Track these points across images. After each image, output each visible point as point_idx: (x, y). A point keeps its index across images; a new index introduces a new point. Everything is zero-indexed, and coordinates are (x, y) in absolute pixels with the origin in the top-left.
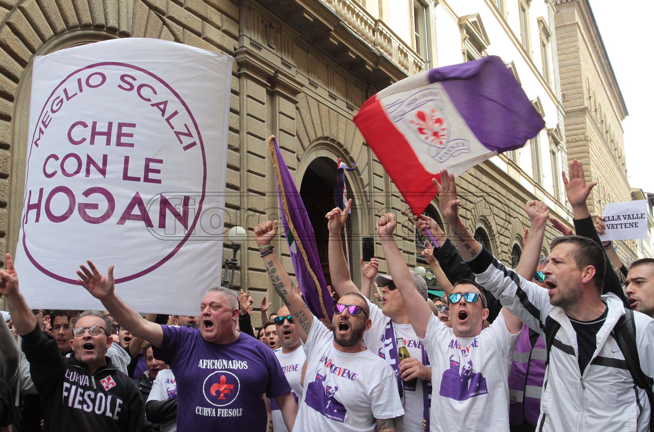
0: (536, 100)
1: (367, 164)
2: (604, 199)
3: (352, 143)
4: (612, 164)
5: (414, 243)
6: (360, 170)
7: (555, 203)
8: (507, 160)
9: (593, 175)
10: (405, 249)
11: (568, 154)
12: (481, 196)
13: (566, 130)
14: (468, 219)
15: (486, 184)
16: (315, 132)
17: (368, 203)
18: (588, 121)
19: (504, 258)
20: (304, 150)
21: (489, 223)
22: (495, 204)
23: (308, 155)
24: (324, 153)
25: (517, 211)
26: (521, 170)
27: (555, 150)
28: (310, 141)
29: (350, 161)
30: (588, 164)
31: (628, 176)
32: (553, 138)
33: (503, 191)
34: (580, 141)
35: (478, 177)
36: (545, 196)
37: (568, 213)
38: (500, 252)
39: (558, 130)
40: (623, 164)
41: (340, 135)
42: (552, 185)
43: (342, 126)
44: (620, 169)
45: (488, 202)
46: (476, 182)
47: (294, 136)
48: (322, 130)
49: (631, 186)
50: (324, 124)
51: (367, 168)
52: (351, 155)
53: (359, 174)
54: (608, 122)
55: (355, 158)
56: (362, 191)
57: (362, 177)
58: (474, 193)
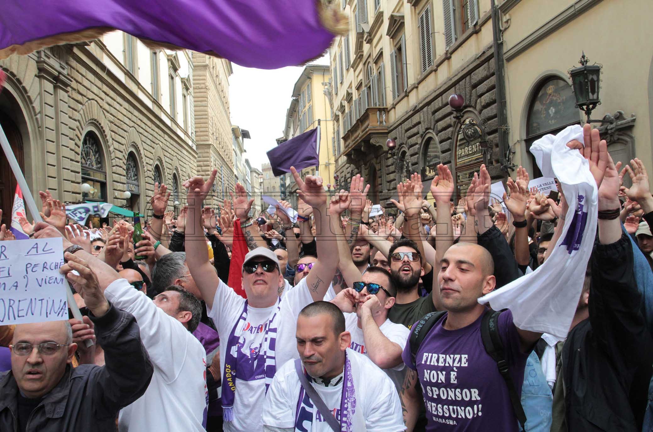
0: (175, 55)
1: (39, 94)
2: (216, 132)
3: (25, 73)
4: (221, 107)
5: (80, 164)
6: (33, 99)
7: (185, 134)
8: (153, 99)
9: (209, 115)
10: (73, 169)
11: (194, 97)
12: (133, 127)
13: (194, 80)
14: (123, 145)
15: (137, 117)
17: (40, 129)
18: (208, 75)
19: (149, 175)
21: (138, 148)
22: (143, 133)
25: (159, 139)
26: (162, 107)
27: (186, 94)
29: (23, 91)
30: (206, 106)
31: (230, 117)
32: (185, 85)
33: (149, 123)
34: (202, 88)
35: (131, 111)
36: (178, 128)
37: (192, 142)
38: (146, 170)
39: (188, 79)
40: (228, 108)
41: (13, 65)
42: (183, 120)
44: (226, 111)
45: (138, 132)
49: (232, 124)
51: (39, 97)
52: (24, 85)
53: (31, 103)
54: (220, 77)
55: (28, 88)
56: (34, 118)
57: (34, 105)
58: (128, 124)
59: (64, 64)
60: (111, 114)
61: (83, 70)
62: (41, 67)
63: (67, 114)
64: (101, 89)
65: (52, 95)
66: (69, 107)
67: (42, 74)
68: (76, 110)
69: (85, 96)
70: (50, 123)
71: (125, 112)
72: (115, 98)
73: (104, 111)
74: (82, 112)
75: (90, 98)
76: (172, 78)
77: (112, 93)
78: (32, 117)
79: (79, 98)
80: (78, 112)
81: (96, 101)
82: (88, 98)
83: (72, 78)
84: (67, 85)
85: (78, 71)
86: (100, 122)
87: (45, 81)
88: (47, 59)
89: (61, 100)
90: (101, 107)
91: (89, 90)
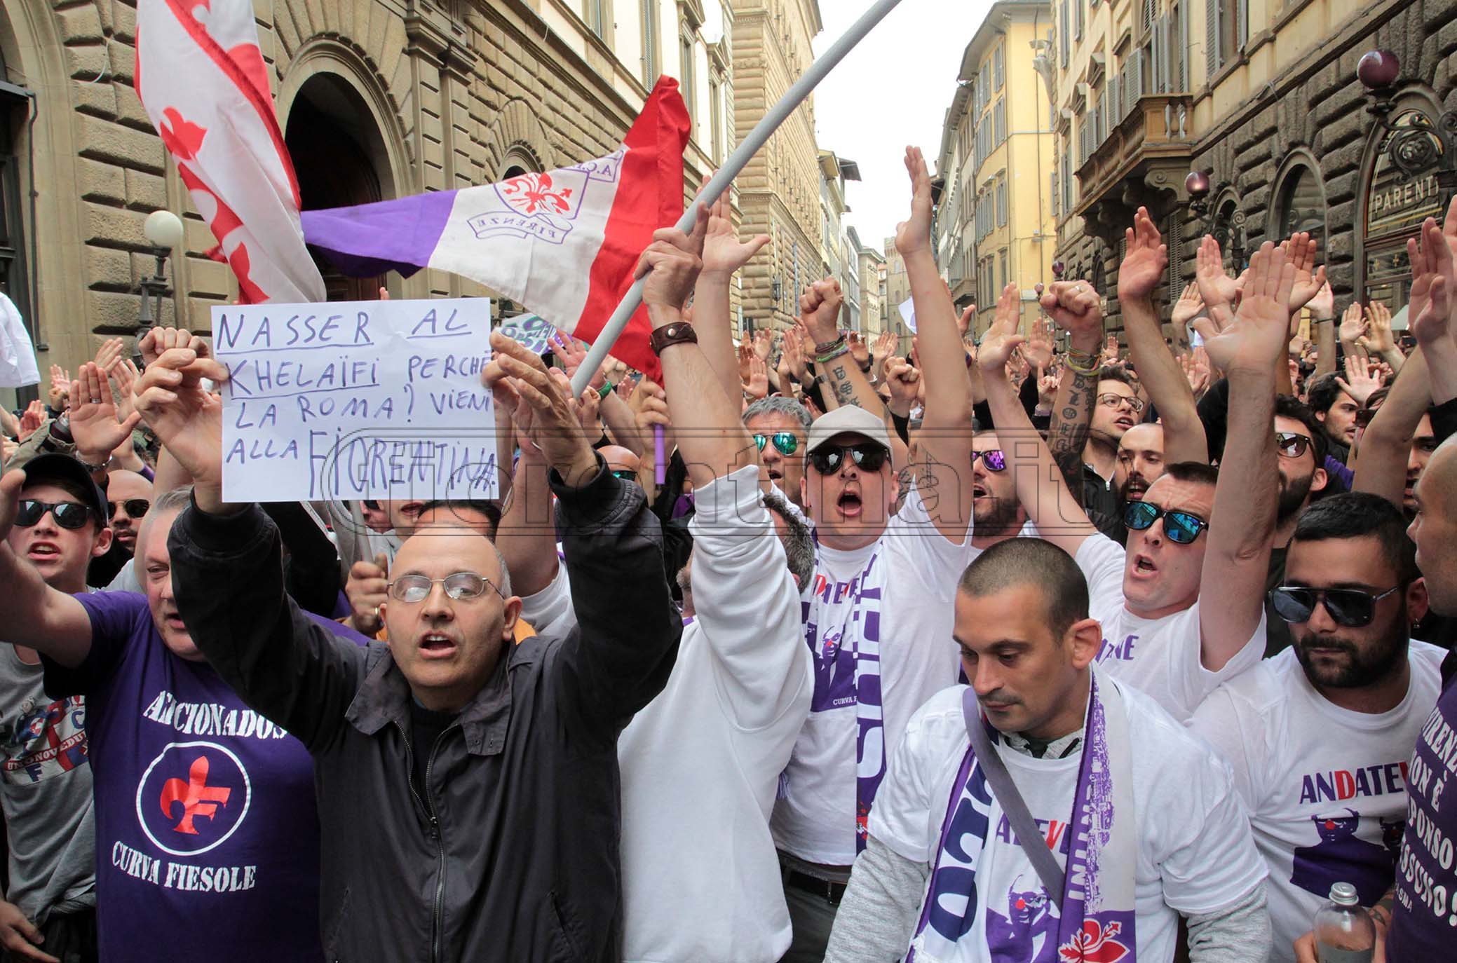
1: (411, 90)
2: (782, 166)
3: (383, 48)
6: (399, 102)
8: (645, 95)
11: (735, 88)
13: (734, 48)
15: (611, 136)
16: (311, 21)
17: (414, 165)
18: (765, 35)
20: (291, 57)
23: (297, 67)
24: (330, 65)
27: (717, 81)
28: (301, 39)
29: (379, 85)
30: (762, 108)
31: (816, 130)
32: (716, 60)
34: (752, 67)
35: (598, 121)
39: (722, 48)
40: (811, 110)
41: (359, 31)
42: (710, 140)
43: (362, 14)
44: (806, 118)
46: (595, 131)
47: (269, 27)
48: (325, 20)
49: (820, 148)
50: (327, 6)
51: (410, 97)
52: (381, 71)
53: (396, 110)
54: (793, 39)
55: (388, 79)
56: (402, 141)
57: (401, 114)
58: (593, 151)
59: (459, 23)
60: (557, 130)
61: (499, 35)
62: (412, 31)
63: (467, 132)
64: (535, 76)
65: (436, 91)
66: (471, 116)
67: (417, 47)
68: (484, 123)
69: (503, 92)
70: (434, 152)
71: (586, 124)
72: (565, 95)
73: (542, 123)
74: (496, 127)
75: (514, 95)
76: (687, 45)
77: (558, 84)
78: (398, 141)
79: (491, 95)
80: (490, 127)
81: (526, 102)
82: (508, 96)
83: (477, 52)
84: (466, 69)
85: (487, 38)
86: (534, 147)
87: (422, 61)
88: (425, 15)
89: (454, 101)
90: (536, 114)
91: (511, 77)
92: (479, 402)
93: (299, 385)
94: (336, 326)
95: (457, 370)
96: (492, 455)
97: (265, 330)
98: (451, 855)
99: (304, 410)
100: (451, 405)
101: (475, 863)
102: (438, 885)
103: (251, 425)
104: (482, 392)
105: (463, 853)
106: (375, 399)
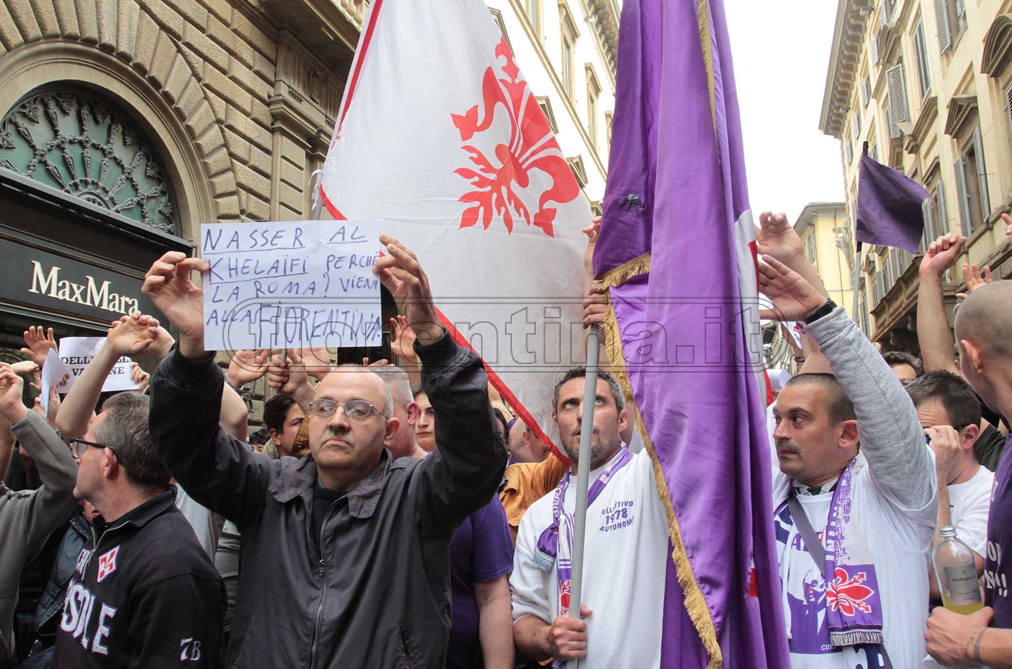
92: (371, 285)
93: (256, 273)
94: (281, 237)
95: (358, 264)
96: (378, 318)
97: (235, 239)
98: (331, 587)
99: (258, 290)
100: (353, 286)
101: (347, 594)
102: (319, 605)
103: (222, 300)
104: (373, 278)
105: (340, 586)
106: (304, 282)
